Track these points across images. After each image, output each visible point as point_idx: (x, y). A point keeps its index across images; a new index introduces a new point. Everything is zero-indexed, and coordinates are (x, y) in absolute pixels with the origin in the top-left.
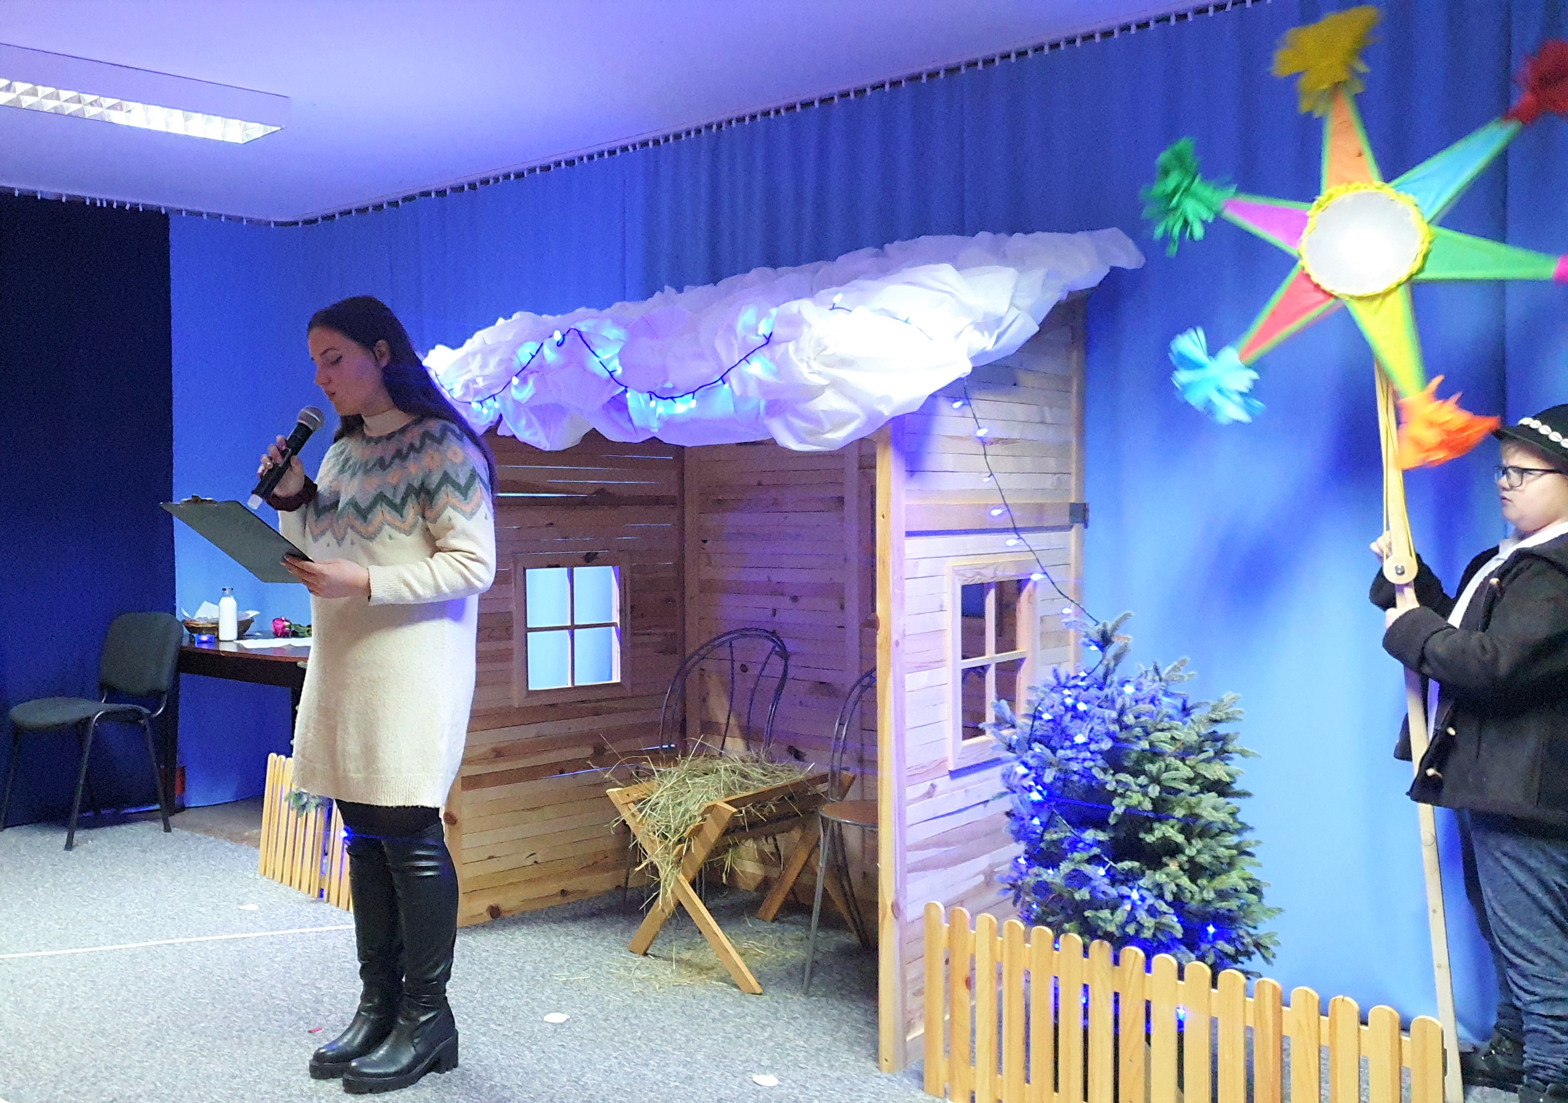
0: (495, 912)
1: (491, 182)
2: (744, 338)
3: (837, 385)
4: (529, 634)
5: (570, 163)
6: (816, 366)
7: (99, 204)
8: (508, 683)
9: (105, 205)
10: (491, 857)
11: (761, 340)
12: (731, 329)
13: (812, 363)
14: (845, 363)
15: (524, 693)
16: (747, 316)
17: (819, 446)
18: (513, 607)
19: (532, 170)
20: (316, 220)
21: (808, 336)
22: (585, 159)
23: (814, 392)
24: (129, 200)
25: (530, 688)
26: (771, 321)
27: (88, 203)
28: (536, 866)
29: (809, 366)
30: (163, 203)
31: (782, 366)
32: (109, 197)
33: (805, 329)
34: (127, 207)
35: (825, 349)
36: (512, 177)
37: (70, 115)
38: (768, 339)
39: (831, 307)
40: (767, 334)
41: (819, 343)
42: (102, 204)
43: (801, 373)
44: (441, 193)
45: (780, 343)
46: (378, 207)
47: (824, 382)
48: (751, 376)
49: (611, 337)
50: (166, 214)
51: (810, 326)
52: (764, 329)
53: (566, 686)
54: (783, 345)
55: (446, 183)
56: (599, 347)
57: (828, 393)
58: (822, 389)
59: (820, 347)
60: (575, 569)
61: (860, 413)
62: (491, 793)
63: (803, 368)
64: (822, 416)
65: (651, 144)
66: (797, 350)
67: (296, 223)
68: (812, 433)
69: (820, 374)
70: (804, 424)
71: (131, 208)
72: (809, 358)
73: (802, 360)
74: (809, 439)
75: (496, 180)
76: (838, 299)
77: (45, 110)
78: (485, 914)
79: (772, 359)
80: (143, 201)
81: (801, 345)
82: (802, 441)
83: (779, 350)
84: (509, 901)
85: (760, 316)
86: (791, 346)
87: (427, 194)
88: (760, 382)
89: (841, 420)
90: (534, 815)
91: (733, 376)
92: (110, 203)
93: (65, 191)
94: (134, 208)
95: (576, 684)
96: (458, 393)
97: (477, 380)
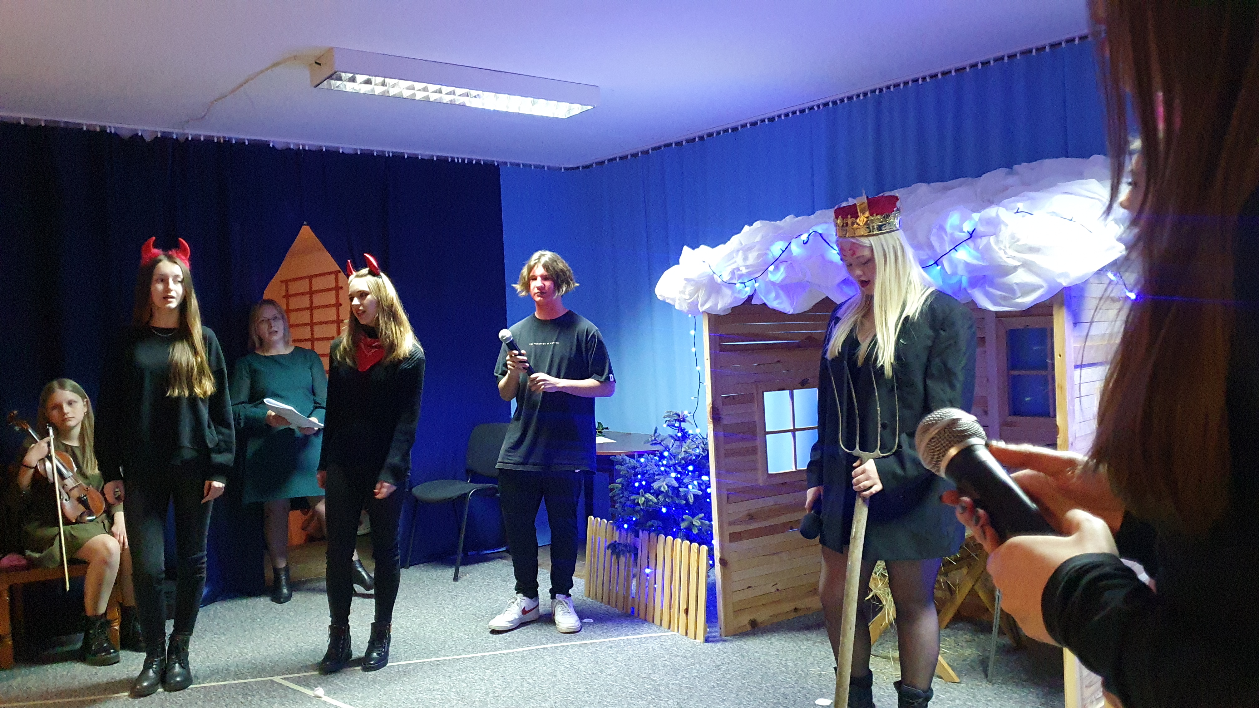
0: (753, 624)
2: (952, 234)
3: (1027, 265)
4: (767, 436)
6: (1011, 252)
7: (456, 160)
8: (755, 469)
9: (460, 161)
10: (750, 587)
11: (965, 236)
12: (942, 228)
13: (1008, 250)
14: (1033, 250)
15: (766, 476)
16: (954, 219)
17: (1009, 307)
18: (757, 418)
19: (745, 125)
20: (591, 165)
21: (1005, 233)
23: (1008, 271)
24: (475, 157)
25: (770, 472)
26: (973, 222)
27: (450, 160)
28: (778, 592)
29: (1005, 253)
30: (496, 159)
31: (985, 253)
32: (463, 156)
33: (1003, 227)
34: (474, 162)
35: (1018, 240)
36: (731, 130)
37: (459, 105)
38: (971, 235)
39: (1016, 211)
40: (971, 230)
41: (1013, 237)
42: (458, 161)
43: (1001, 258)
45: (981, 237)
46: (635, 155)
47: (1018, 264)
48: (960, 261)
50: (498, 165)
51: (1006, 225)
52: (968, 227)
53: (791, 470)
54: (983, 238)
55: (681, 136)
57: (1020, 271)
58: (1015, 268)
59: (1014, 239)
60: (795, 391)
61: (1045, 285)
62: (746, 544)
63: (1001, 254)
64: (1015, 287)
65: (831, 105)
66: (997, 242)
67: (578, 168)
68: (1004, 298)
69: (1014, 258)
70: (999, 293)
71: (476, 162)
72: (1005, 247)
73: (1000, 249)
74: (1003, 303)
75: (718, 132)
76: (1021, 206)
77: (444, 102)
78: (748, 625)
79: (976, 249)
80: (483, 157)
81: (1001, 238)
82: (996, 304)
83: (982, 242)
84: (762, 616)
85: (963, 220)
86: (992, 239)
87: (670, 144)
88: (967, 265)
89: (1028, 289)
90: (776, 558)
91: (945, 262)
92: (463, 160)
93: (436, 153)
94: (478, 162)
95: (798, 469)
96: (726, 278)
97: (741, 269)
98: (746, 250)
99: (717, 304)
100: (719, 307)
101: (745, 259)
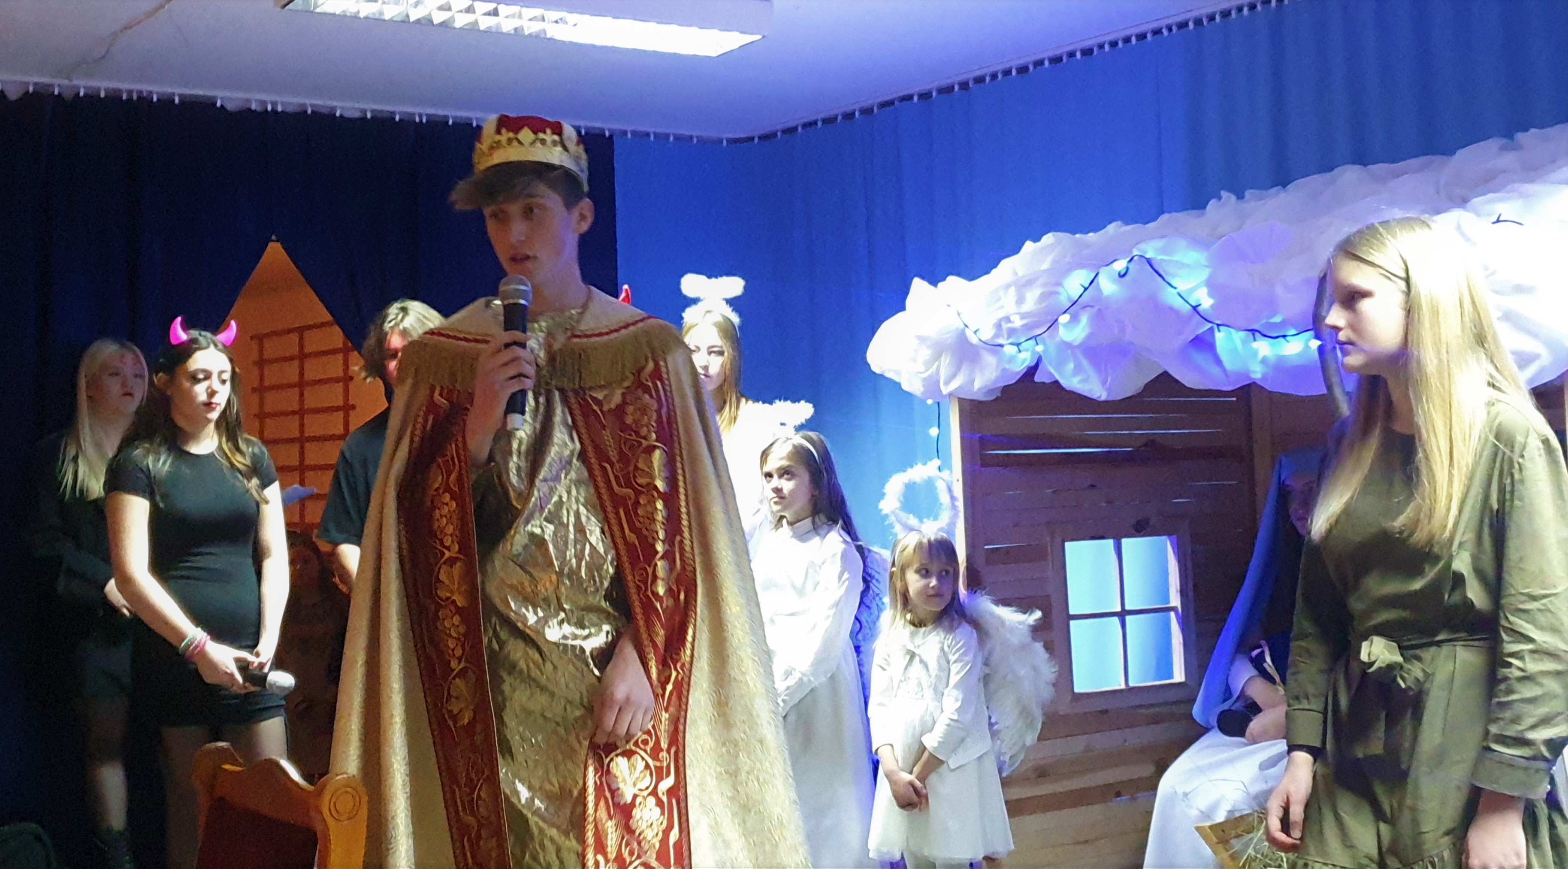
1: (988, 79)
3: (1510, 316)
4: (1070, 621)
5: (1087, 52)
15: (1069, 697)
18: (1049, 590)
19: (1039, 63)
20: (774, 135)
22: (1107, 47)
25: (1077, 690)
30: (607, 124)
35: (1493, 271)
36: (1014, 72)
37: (529, 35)
39: (1494, 220)
44: (925, 96)
49: (1186, 261)
50: (611, 136)
53: (1117, 688)
55: (931, 84)
56: (1173, 276)
60: (1122, 540)
65: (1191, 25)
67: (752, 139)
75: (994, 76)
87: (909, 98)
95: (1131, 685)
96: (987, 334)
97: (1012, 318)
98: (1023, 285)
99: (972, 382)
100: (978, 384)
101: (1020, 300)
